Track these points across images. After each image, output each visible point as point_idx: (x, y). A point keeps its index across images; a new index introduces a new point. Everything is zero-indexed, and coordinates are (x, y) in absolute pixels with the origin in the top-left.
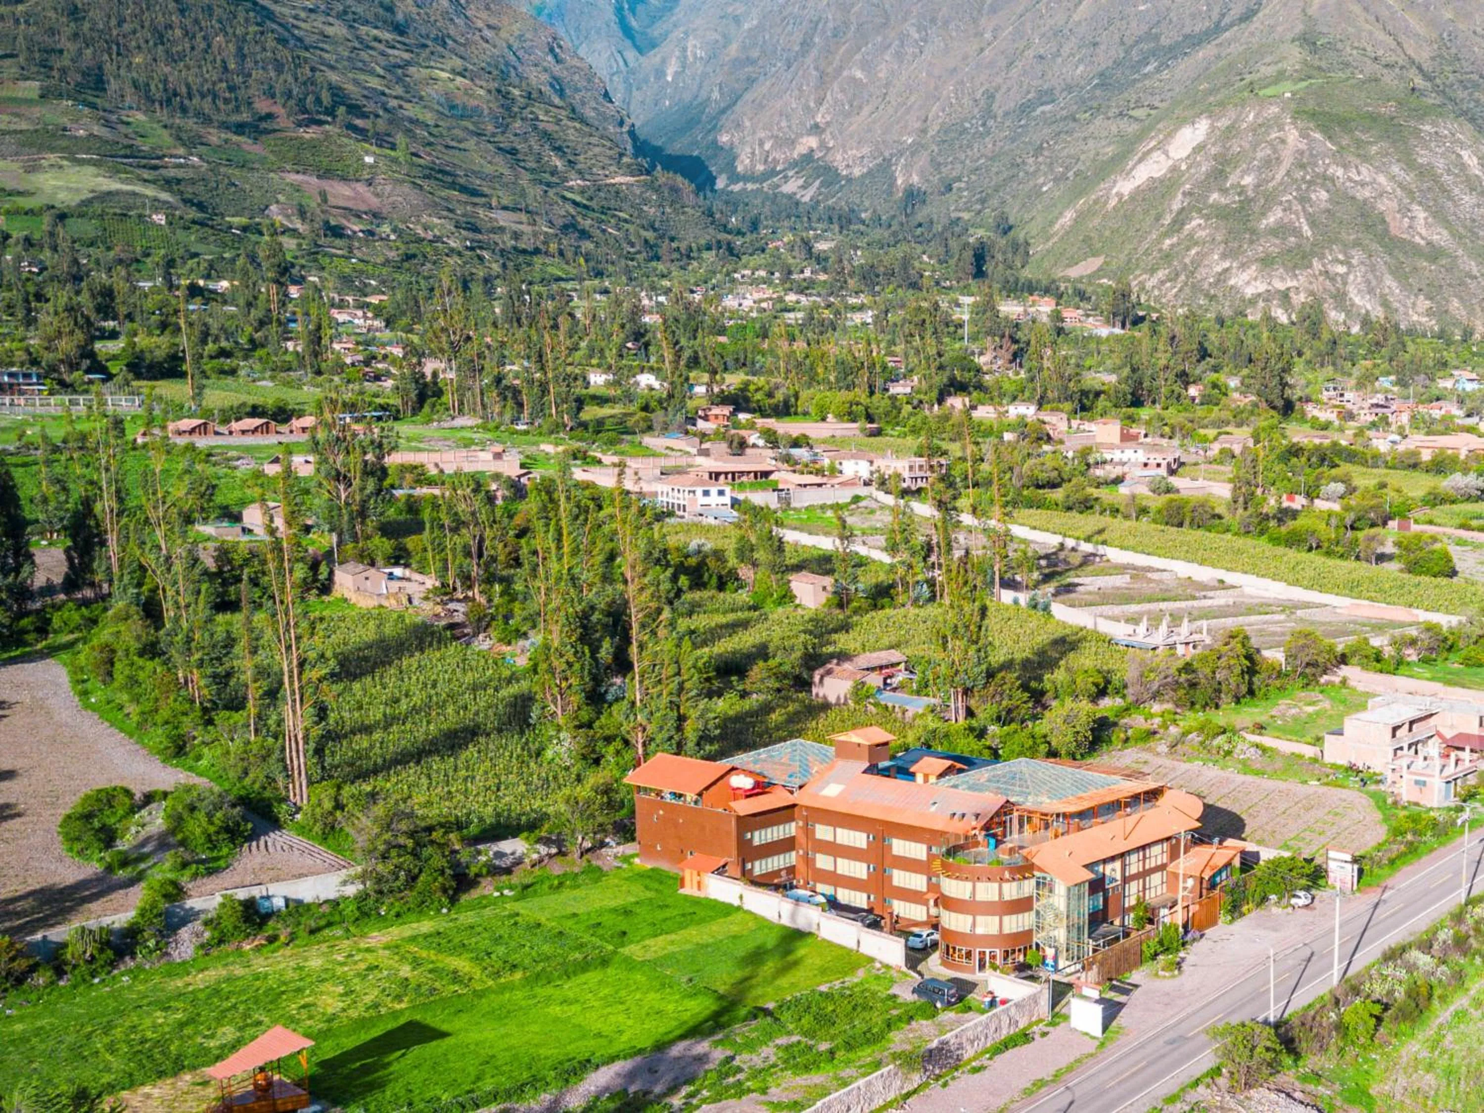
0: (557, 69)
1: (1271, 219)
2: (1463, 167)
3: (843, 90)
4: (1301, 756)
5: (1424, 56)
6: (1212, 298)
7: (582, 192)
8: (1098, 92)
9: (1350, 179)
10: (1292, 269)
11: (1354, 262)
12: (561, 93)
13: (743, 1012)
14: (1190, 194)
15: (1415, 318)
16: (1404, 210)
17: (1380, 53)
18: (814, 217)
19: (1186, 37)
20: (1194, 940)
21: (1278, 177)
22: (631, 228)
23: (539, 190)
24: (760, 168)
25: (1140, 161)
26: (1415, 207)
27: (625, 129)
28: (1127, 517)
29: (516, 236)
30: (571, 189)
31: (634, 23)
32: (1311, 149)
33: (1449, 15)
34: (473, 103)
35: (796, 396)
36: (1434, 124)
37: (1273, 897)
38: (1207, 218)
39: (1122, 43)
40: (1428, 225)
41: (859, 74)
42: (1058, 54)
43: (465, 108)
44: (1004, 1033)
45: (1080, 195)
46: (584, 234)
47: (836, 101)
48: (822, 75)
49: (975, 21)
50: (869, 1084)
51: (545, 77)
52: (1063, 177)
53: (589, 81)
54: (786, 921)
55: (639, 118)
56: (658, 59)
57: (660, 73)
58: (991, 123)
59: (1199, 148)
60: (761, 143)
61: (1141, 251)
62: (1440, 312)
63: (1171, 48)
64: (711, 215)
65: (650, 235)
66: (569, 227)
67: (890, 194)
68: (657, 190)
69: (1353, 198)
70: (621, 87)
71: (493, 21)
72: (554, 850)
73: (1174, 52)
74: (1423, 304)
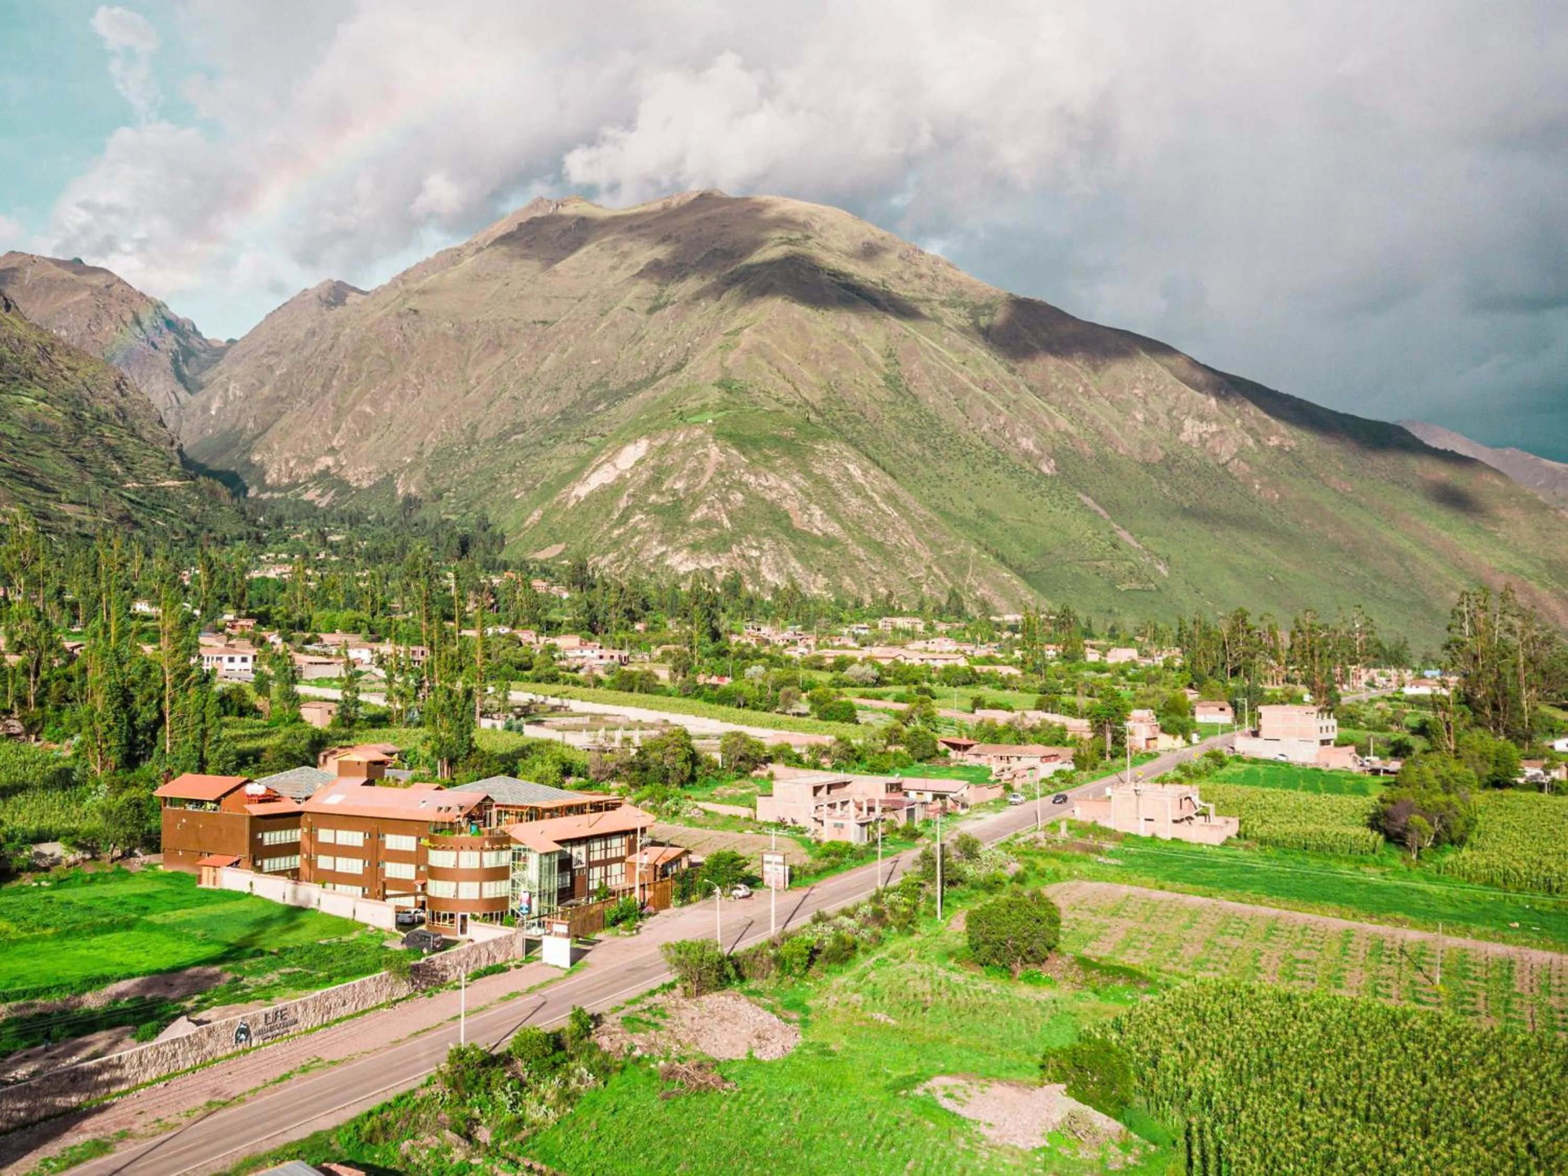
0: (122, 401)
1: (698, 515)
2: (850, 476)
3: (355, 422)
4: (736, 817)
5: (816, 397)
6: (652, 575)
7: (137, 492)
8: (560, 425)
9: (760, 485)
10: (716, 553)
11: (766, 547)
12: (124, 418)
13: (250, 950)
14: (634, 496)
15: (816, 592)
16: (804, 509)
17: (782, 395)
18: (329, 517)
19: (630, 384)
20: (650, 914)
21: (704, 483)
22: (177, 521)
23: (101, 490)
24: (286, 481)
25: (594, 471)
26: (813, 506)
27: (175, 448)
28: (588, 686)
29: (80, 524)
30: (127, 490)
31: (186, 372)
32: (728, 462)
33: (834, 368)
34: (52, 422)
35: (310, 618)
36: (825, 444)
37: (718, 890)
38: (647, 513)
39: (579, 388)
40: (823, 521)
41: (368, 410)
42: (528, 396)
43: (44, 425)
44: (483, 965)
45: (545, 499)
46: (137, 525)
47: (349, 430)
48: (338, 409)
49: (462, 371)
50: (363, 984)
51: (110, 407)
52: (532, 488)
53: (147, 410)
54: (289, 901)
55: (188, 441)
56: (204, 398)
57: (206, 409)
58: (474, 447)
59: (641, 461)
60: (287, 462)
61: (595, 539)
62: (837, 588)
63: (618, 393)
64: (243, 512)
65: (191, 527)
66: (125, 518)
67: (393, 501)
68: (200, 492)
69: (764, 499)
70: (173, 419)
71: (73, 364)
72: (88, 856)
73: (620, 395)
74: (822, 580)
